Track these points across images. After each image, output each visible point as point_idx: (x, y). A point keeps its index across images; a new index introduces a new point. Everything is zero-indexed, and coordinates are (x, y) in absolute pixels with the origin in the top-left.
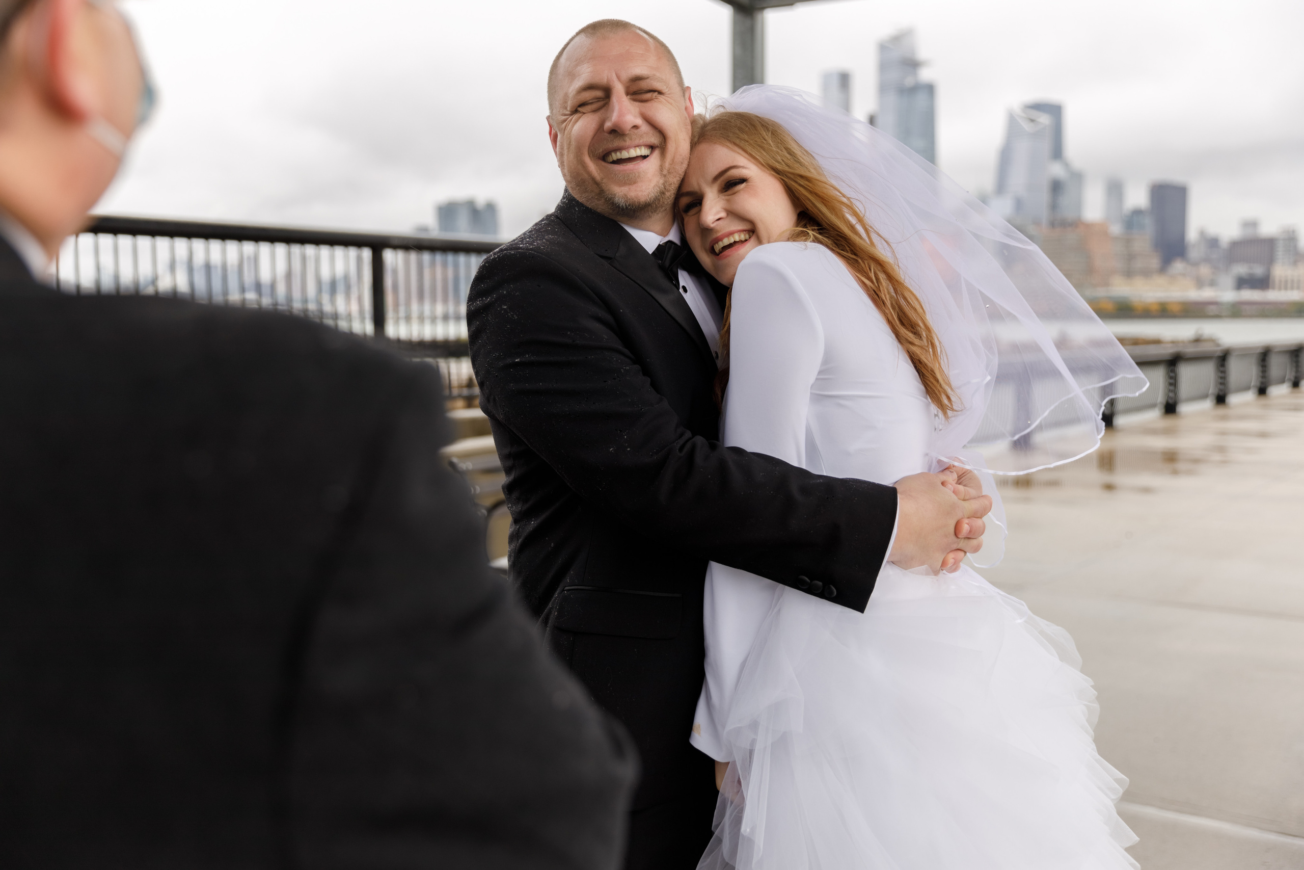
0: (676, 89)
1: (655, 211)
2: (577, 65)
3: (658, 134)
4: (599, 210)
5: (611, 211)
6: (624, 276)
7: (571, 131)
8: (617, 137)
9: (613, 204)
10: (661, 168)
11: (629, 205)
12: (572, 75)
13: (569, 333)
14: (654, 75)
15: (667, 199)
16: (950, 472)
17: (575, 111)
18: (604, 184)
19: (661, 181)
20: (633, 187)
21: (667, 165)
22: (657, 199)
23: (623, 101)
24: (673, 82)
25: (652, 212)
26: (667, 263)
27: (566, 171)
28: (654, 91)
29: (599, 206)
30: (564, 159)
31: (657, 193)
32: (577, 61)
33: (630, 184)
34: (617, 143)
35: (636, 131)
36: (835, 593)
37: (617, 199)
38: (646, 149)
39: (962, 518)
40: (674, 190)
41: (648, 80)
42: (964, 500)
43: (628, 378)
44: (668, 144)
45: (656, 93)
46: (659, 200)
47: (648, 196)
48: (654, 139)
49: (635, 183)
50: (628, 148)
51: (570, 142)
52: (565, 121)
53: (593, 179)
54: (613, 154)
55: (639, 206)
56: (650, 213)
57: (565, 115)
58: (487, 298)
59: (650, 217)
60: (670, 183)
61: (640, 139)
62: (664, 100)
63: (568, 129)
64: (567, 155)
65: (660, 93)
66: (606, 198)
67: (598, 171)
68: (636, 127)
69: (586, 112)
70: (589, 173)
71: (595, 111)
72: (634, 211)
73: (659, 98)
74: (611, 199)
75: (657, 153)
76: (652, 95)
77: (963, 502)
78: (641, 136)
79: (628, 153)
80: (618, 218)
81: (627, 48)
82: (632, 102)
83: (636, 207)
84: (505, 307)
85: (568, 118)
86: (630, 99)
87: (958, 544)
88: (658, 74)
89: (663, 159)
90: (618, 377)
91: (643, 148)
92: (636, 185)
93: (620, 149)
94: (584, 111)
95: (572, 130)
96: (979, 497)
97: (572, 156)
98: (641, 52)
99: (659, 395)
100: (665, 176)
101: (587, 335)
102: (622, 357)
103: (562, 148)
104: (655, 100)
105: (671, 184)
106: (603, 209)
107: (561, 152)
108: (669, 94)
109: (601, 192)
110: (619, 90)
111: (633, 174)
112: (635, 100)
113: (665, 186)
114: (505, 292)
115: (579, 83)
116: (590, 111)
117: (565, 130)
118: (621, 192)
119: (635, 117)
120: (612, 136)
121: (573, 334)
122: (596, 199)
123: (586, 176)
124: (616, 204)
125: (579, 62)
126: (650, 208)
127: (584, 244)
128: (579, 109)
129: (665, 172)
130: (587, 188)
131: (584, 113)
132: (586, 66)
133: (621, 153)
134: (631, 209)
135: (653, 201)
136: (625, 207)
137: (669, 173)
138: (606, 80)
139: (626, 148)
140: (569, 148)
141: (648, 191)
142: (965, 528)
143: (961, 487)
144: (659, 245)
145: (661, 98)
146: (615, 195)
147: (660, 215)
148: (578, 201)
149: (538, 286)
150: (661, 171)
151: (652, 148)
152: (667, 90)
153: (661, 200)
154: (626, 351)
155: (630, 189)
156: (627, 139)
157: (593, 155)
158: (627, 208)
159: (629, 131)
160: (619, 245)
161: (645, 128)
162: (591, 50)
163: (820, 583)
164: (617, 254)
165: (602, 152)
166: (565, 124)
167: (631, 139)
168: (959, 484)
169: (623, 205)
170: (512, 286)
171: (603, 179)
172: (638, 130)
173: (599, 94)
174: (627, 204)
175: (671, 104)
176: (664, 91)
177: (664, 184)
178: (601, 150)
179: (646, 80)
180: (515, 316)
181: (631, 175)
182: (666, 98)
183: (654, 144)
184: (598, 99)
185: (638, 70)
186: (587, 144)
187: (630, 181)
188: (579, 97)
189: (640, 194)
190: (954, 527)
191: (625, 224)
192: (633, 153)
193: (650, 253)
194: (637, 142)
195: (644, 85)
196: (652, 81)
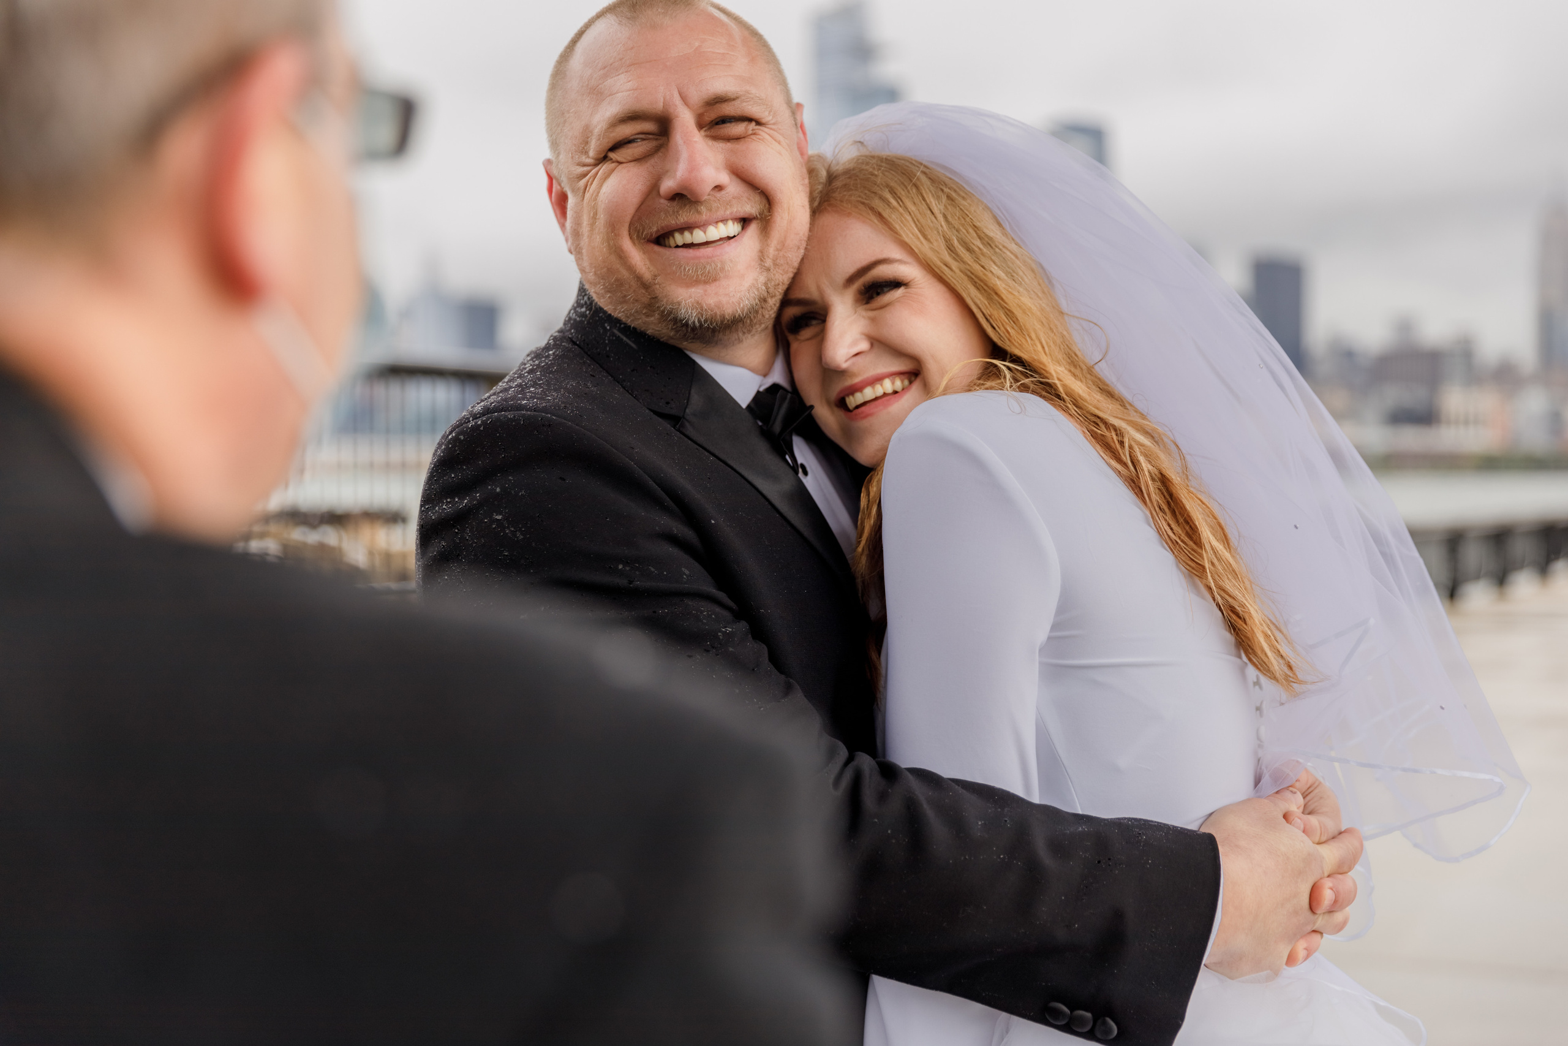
0: (785, 114)
1: (749, 331)
2: (605, 76)
3: (757, 198)
4: (649, 332)
5: (672, 334)
6: (707, 454)
7: (597, 195)
8: (685, 205)
9: (676, 320)
10: (762, 256)
11: (706, 321)
12: (596, 93)
13: (620, 567)
14: (748, 92)
15: (769, 309)
16: (1292, 791)
17: (603, 159)
18: (658, 286)
19: (762, 279)
20: (711, 288)
21: (771, 251)
22: (754, 311)
23: (696, 142)
24: (778, 102)
25: (744, 333)
26: (777, 427)
27: (586, 264)
28: (749, 119)
29: (653, 326)
30: (582, 244)
31: (755, 299)
32: (606, 69)
33: (706, 282)
34: (685, 216)
35: (718, 195)
36: (1116, 1032)
37: (683, 311)
38: (736, 223)
39: (1321, 879)
40: (780, 294)
41: (737, 103)
42: (1319, 843)
43: (731, 649)
44: (776, 214)
45: (754, 123)
46: (757, 312)
47: (739, 304)
48: (750, 206)
49: (715, 280)
50: (704, 225)
51: (596, 214)
52: (584, 175)
53: (639, 278)
54: (677, 236)
55: (722, 322)
56: (740, 334)
57: (584, 165)
58: (462, 499)
59: (740, 341)
60: (777, 282)
61: (726, 209)
62: (767, 137)
63: (591, 191)
64: (590, 237)
65: (758, 123)
66: (663, 311)
67: (648, 263)
68: (719, 188)
69: (624, 160)
70: (631, 269)
71: (639, 160)
72: (714, 331)
73: (760, 132)
74: (671, 313)
75: (753, 228)
76: (746, 129)
77: (1318, 847)
78: (729, 203)
79: (705, 233)
80: (684, 345)
81: (697, 44)
82: (710, 142)
83: (717, 324)
84: (499, 517)
85: (589, 172)
86: (707, 136)
87: (1314, 923)
88: (753, 91)
89: (766, 240)
90: (713, 647)
91: (730, 223)
92: (717, 283)
93: (689, 228)
94: (620, 159)
95: (599, 192)
96: (1340, 833)
97: (598, 239)
98: (722, 51)
99: (783, 676)
100: (768, 270)
101: (653, 569)
102: (718, 609)
103: (578, 223)
104: (753, 137)
105: (779, 284)
106: (656, 330)
107: (575, 230)
108: (774, 124)
109: (652, 304)
110: (685, 120)
111: (713, 264)
112: (715, 138)
113: (767, 288)
114: (498, 490)
115: (610, 110)
116: (630, 158)
117: (584, 192)
118: (690, 297)
119: (717, 169)
120: (675, 203)
121: (628, 569)
122: (644, 314)
123: (625, 274)
124: (681, 320)
125: (609, 69)
126: (741, 325)
127: (628, 392)
128: (612, 155)
129: (768, 263)
130: (625, 296)
131: (620, 163)
132: (623, 78)
133: (692, 233)
134: (708, 328)
135: (747, 314)
136: (697, 324)
137: (775, 264)
138: (662, 104)
139: (703, 226)
140: (592, 225)
141: (739, 295)
142: (1328, 896)
143: (1313, 820)
144: (758, 392)
145: (763, 132)
146: (679, 303)
147: (756, 337)
148: (610, 315)
149: (561, 478)
150: (761, 260)
151: (745, 221)
152: (771, 118)
153: (760, 312)
154: (722, 596)
155: (706, 291)
156: (703, 208)
157: (638, 236)
158: (701, 325)
159: (709, 195)
160: (689, 394)
161: (734, 188)
162: (632, 48)
163: (1089, 1015)
164: (687, 411)
165: (658, 231)
166: (584, 181)
167: (710, 210)
168: (1309, 813)
169: (694, 322)
170: (510, 478)
171: (656, 276)
172: (723, 192)
173: (649, 126)
174: (702, 320)
175: (779, 143)
176: (763, 121)
177: (766, 284)
178: (655, 229)
179: (733, 102)
180: (518, 534)
181: (708, 267)
182: (771, 132)
183: (751, 214)
184: (645, 135)
185: (720, 83)
186: (628, 219)
187: (708, 278)
188: (612, 135)
189: (724, 300)
190: (1309, 896)
191: (696, 353)
192: (714, 232)
193: (744, 406)
194: (720, 214)
195: (728, 109)
196: (745, 104)
